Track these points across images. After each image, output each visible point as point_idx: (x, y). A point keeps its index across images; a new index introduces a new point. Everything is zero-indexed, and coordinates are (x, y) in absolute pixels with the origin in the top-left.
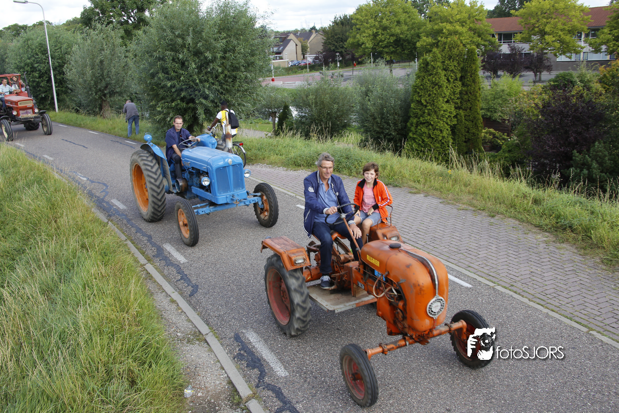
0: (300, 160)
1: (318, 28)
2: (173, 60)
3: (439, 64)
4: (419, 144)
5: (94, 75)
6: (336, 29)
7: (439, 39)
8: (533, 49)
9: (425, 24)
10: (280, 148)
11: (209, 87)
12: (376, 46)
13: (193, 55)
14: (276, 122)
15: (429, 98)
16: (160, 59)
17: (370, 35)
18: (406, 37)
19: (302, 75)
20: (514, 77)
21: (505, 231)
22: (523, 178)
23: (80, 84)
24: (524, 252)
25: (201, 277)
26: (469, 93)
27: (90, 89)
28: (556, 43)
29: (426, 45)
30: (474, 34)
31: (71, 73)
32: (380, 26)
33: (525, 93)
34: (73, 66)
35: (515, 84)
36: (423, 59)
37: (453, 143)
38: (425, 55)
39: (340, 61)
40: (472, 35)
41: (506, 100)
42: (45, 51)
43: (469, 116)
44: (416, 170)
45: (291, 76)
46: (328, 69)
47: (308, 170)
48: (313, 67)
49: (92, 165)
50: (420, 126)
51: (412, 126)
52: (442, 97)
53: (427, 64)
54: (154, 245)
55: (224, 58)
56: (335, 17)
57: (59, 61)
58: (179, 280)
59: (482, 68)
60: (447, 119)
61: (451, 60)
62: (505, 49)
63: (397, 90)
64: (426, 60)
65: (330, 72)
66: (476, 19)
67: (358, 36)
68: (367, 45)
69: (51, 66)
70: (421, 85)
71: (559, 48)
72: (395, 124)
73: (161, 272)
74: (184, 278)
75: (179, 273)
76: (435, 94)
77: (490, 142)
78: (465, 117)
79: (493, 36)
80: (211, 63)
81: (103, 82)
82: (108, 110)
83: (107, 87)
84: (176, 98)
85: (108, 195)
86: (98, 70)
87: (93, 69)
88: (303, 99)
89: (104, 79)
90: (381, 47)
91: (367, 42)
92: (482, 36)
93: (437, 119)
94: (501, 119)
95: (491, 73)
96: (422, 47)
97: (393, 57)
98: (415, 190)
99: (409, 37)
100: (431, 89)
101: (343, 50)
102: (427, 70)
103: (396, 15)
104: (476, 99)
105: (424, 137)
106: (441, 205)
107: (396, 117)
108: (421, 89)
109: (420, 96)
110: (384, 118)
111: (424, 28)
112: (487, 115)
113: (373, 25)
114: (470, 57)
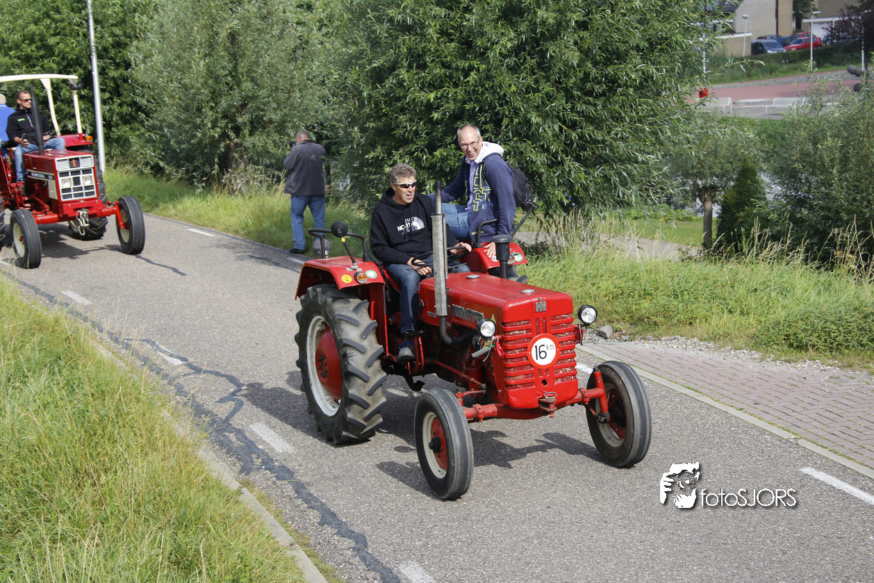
0: (805, 330)
2: (443, 33)
5: (210, 73)
10: (741, 291)
11: (537, 107)
13: (499, 18)
14: (715, 216)
16: (405, 28)
23: (172, 97)
27: (199, 110)
34: (152, 45)
45: (758, 82)
47: (830, 362)
48: (826, 55)
49: (196, 323)
54: (372, 564)
55: (582, 25)
57: (117, 31)
69: (93, 44)
80: (545, 40)
81: (236, 92)
82: (246, 171)
83: (244, 106)
84: (440, 141)
85: (242, 411)
86: (223, 57)
87: (210, 55)
88: (802, 150)
89: (239, 84)
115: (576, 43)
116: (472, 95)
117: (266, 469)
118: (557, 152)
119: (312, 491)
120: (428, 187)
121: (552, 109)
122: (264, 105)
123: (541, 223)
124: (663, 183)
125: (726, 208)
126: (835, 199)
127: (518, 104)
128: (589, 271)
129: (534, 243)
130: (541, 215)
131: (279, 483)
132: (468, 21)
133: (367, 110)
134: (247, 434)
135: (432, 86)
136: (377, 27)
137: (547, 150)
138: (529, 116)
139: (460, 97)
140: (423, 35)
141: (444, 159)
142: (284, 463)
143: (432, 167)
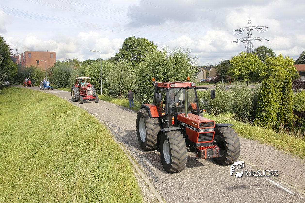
1: (213, 65)
2: (153, 76)
3: (272, 84)
4: (262, 120)
5: (118, 81)
6: (222, 66)
7: (271, 72)
9: (263, 66)
12: (241, 74)
13: (162, 75)
15: (266, 99)
16: (147, 75)
18: (255, 71)
23: (112, 84)
25: (159, 174)
26: (286, 98)
27: (116, 86)
29: (264, 75)
30: (287, 71)
31: (109, 79)
32: (243, 66)
34: (110, 77)
36: (264, 82)
37: (277, 121)
38: (265, 79)
39: (223, 80)
40: (286, 72)
42: (100, 70)
43: (286, 109)
44: (262, 133)
46: (219, 84)
48: (211, 82)
49: (114, 119)
50: (261, 112)
51: (258, 111)
52: (273, 99)
53: (266, 84)
55: (175, 76)
56: (222, 61)
57: (105, 74)
58: (150, 174)
59: (292, 87)
60: (275, 109)
61: (278, 82)
63: (251, 95)
64: (266, 82)
66: (288, 65)
67: (232, 70)
68: (236, 74)
69: (101, 76)
70: (263, 93)
72: (250, 111)
73: (141, 170)
74: (152, 173)
75: (149, 171)
76: (270, 98)
77: (295, 122)
78: (284, 109)
82: (122, 96)
83: (123, 86)
85: (120, 132)
87: (118, 78)
88: (207, 96)
89: (122, 83)
90: (243, 75)
91: (237, 73)
92: (291, 72)
93: (270, 109)
94: (302, 111)
95: (295, 89)
96: (262, 76)
97: (248, 80)
98: (261, 142)
99: (256, 71)
100: (268, 95)
101: (225, 76)
102: (266, 86)
103: (250, 62)
104: (290, 101)
105: (263, 117)
106: (275, 150)
107: (250, 107)
108: (263, 95)
109: (262, 98)
110: (244, 107)
111: (263, 68)
112: (294, 109)
113: (239, 65)
114: (287, 82)
115: (173, 79)
117: (123, 141)
119: (130, 145)
122: (126, 86)
126: (211, 104)
132: (157, 75)
133: (141, 87)
135: (151, 84)
136: (143, 75)
140: (150, 77)
141: (152, 95)
142: (126, 141)
143: (151, 96)
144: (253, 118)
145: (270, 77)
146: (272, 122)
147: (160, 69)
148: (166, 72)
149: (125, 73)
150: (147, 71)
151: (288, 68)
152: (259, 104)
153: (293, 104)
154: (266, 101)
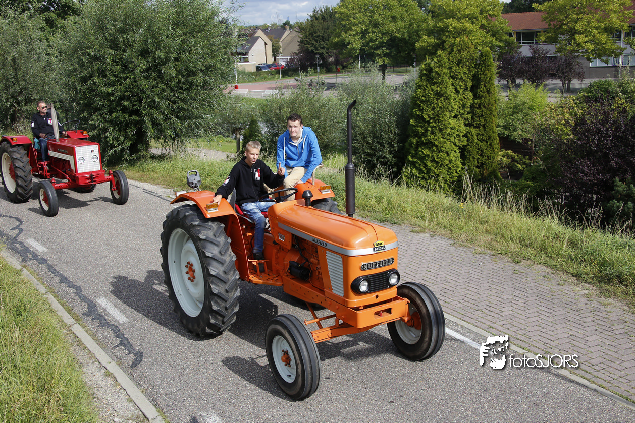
2: (113, 61)
3: (445, 70)
4: (421, 169)
7: (444, 38)
8: (560, 52)
9: (425, 21)
11: (158, 95)
12: (366, 47)
13: (138, 56)
14: (241, 140)
15: (432, 112)
16: (96, 59)
17: (357, 33)
18: (403, 35)
19: (275, 82)
20: (537, 86)
21: (534, 281)
22: (554, 214)
24: (560, 308)
25: (146, 342)
26: (482, 107)
28: (589, 44)
29: (427, 47)
30: (487, 33)
32: (371, 22)
33: (553, 107)
35: (539, 95)
37: (462, 169)
38: (427, 59)
39: (320, 65)
40: (485, 34)
41: (527, 115)
43: (483, 135)
44: (419, 203)
45: (259, 83)
46: (307, 76)
48: (288, 71)
50: (421, 147)
51: (412, 147)
52: (450, 111)
53: (430, 70)
54: (84, 299)
55: (176, 59)
56: (315, 10)
58: (118, 346)
59: (498, 75)
60: (455, 138)
61: (460, 66)
62: (525, 51)
63: (392, 104)
64: (429, 65)
65: (308, 80)
66: (489, 14)
67: (343, 34)
68: (355, 46)
70: (423, 96)
71: (592, 51)
72: (391, 145)
73: (93, 336)
74: (124, 343)
75: (117, 336)
76: (440, 108)
77: (507, 168)
78: (477, 136)
79: (510, 35)
80: (161, 65)
81: (17, 86)
82: (23, 122)
83: (21, 92)
84: (114, 109)
85: (23, 233)
86: (10, 70)
88: (275, 112)
90: (371, 48)
91: (355, 42)
92: (497, 36)
93: (443, 138)
94: (522, 139)
95: (508, 81)
96: (422, 48)
97: (387, 61)
98: (418, 229)
99: (406, 36)
100: (435, 100)
101: (324, 51)
102: (430, 78)
103: (390, 9)
104: (491, 114)
105: (427, 160)
106: (452, 248)
107: (392, 136)
108: (422, 102)
109: (421, 110)
110: (377, 138)
111: (425, 24)
112: (504, 133)
113: (361, 20)
114: (483, 62)
115: (174, 67)
116: (128, 89)
117: (34, 259)
118: (168, 114)
119: (56, 268)
120: (110, 130)
121: (164, 96)
122: (31, 92)
123: (163, 145)
124: (215, 127)
125: (245, 137)
127: (149, 93)
128: (184, 166)
129: (160, 154)
130: (162, 141)
131: (40, 265)
132: (125, 56)
133: (79, 95)
134: (25, 244)
135: (110, 85)
136: (83, 57)
137: (164, 113)
138: (154, 98)
139: (122, 90)
140: (104, 62)
141: (116, 118)
142: (43, 256)
143: (111, 121)
144: (400, 164)
145: (440, 52)
146: (448, 171)
147: (133, 39)
148: (151, 48)
149: (25, 54)
150: (94, 45)
151: (488, 24)
152: (415, 126)
153: (501, 122)
154: (430, 119)
